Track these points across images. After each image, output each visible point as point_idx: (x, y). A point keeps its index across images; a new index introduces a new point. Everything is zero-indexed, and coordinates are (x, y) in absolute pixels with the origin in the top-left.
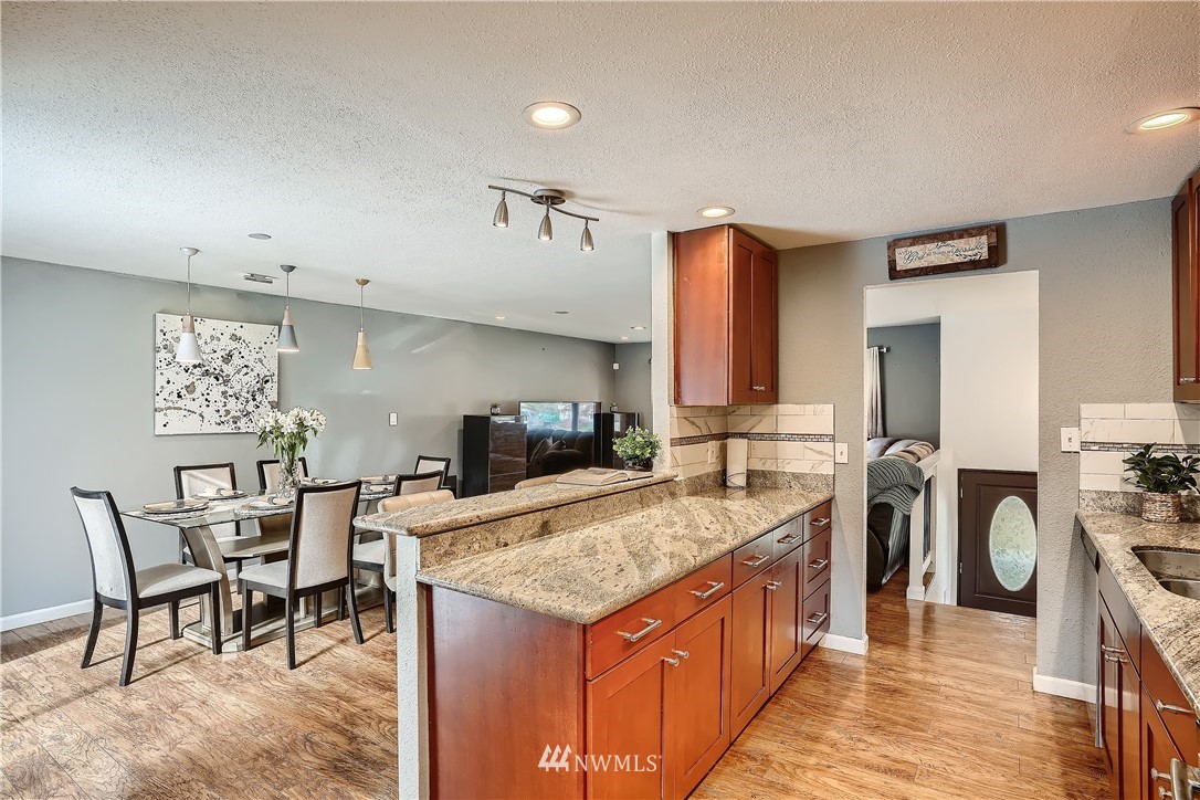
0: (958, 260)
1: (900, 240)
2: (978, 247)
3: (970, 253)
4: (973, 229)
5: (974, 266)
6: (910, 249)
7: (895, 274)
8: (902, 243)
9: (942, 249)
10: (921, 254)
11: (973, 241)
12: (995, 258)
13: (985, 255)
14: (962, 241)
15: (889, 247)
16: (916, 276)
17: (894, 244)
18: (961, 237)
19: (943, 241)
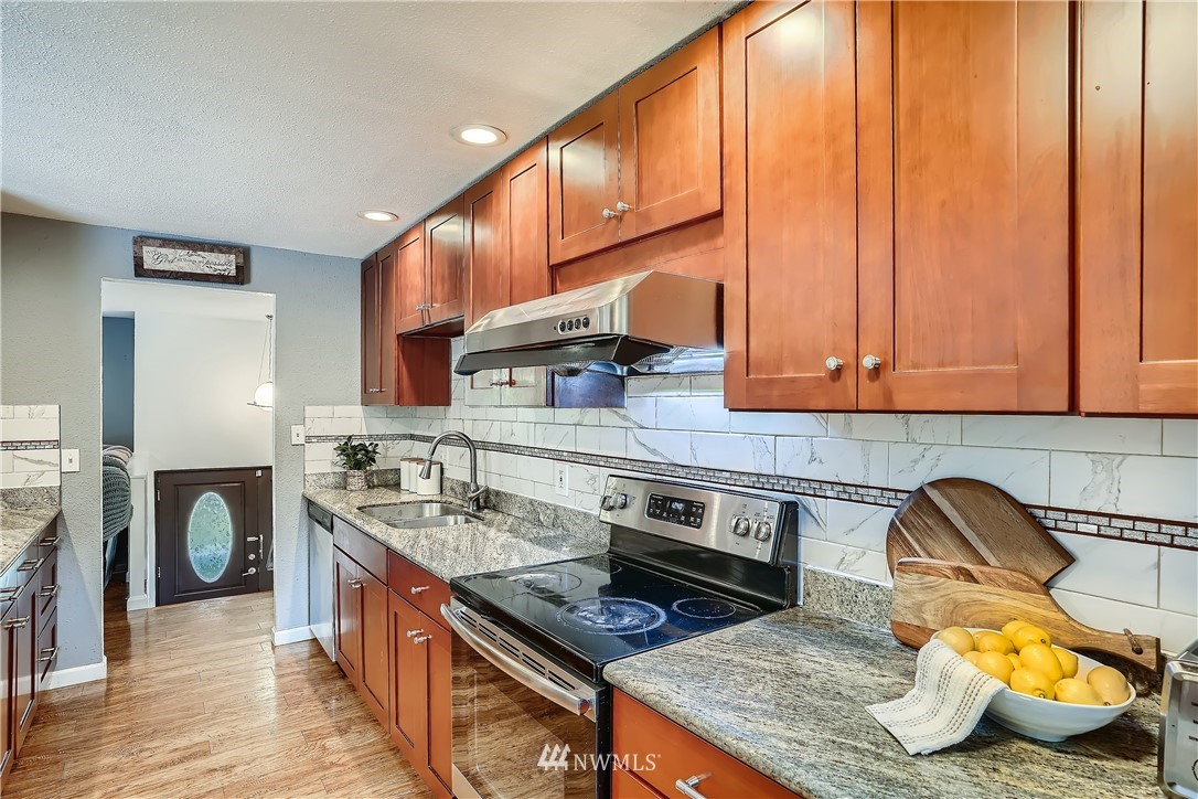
0: (208, 271)
1: (148, 238)
2: (226, 264)
3: (220, 267)
4: (224, 246)
5: (222, 279)
6: (160, 250)
7: (140, 271)
8: (151, 241)
9: (193, 258)
10: (171, 257)
11: (222, 258)
12: (241, 277)
13: (233, 273)
14: (213, 254)
15: (135, 242)
16: (166, 278)
17: (141, 240)
18: (212, 251)
19: (195, 251)
